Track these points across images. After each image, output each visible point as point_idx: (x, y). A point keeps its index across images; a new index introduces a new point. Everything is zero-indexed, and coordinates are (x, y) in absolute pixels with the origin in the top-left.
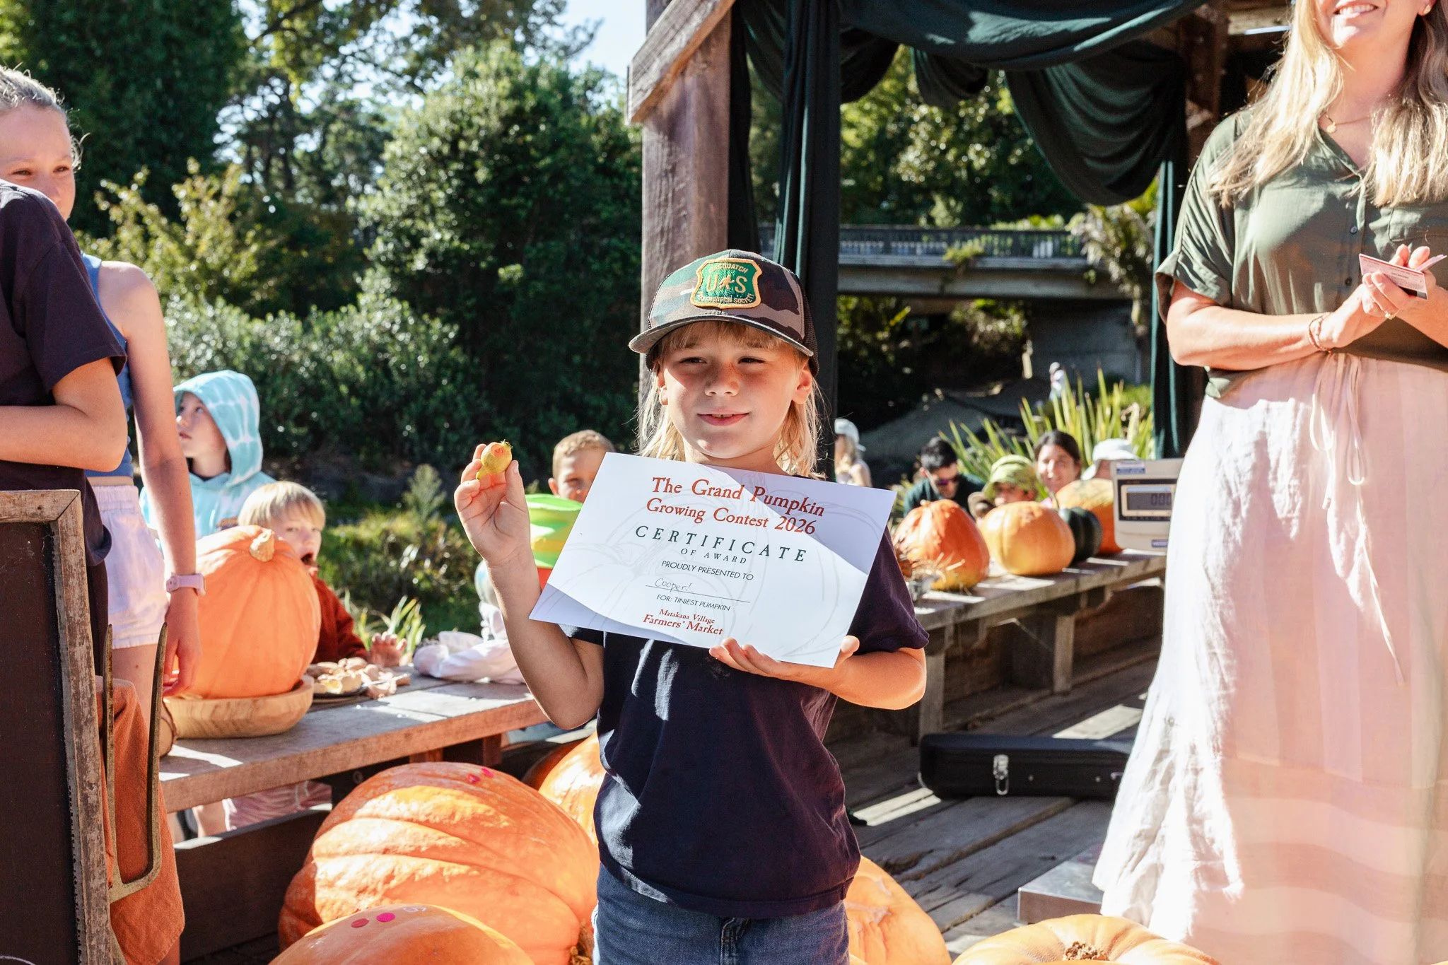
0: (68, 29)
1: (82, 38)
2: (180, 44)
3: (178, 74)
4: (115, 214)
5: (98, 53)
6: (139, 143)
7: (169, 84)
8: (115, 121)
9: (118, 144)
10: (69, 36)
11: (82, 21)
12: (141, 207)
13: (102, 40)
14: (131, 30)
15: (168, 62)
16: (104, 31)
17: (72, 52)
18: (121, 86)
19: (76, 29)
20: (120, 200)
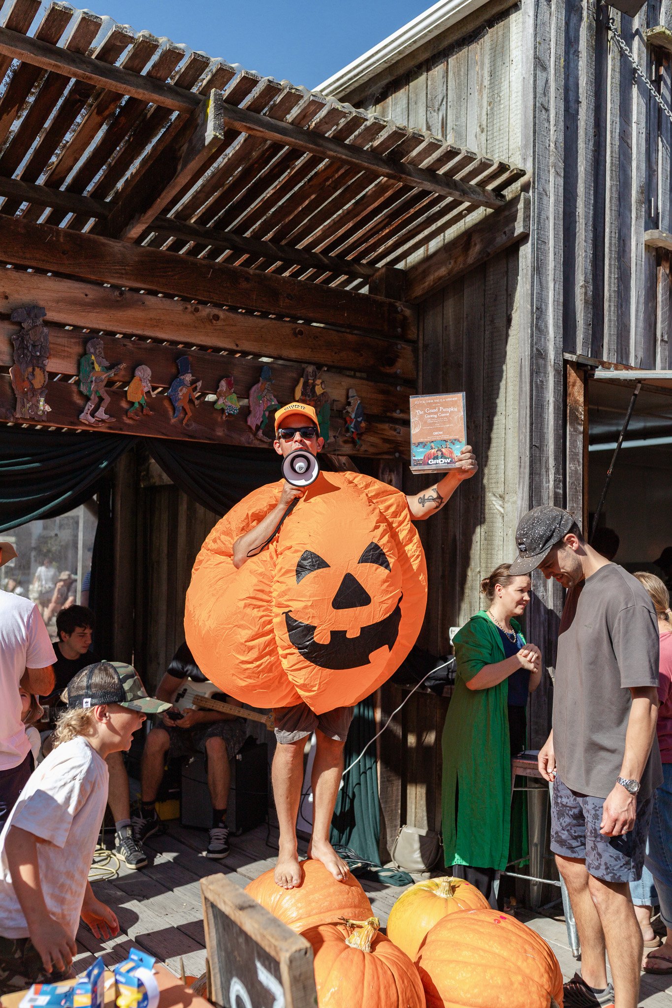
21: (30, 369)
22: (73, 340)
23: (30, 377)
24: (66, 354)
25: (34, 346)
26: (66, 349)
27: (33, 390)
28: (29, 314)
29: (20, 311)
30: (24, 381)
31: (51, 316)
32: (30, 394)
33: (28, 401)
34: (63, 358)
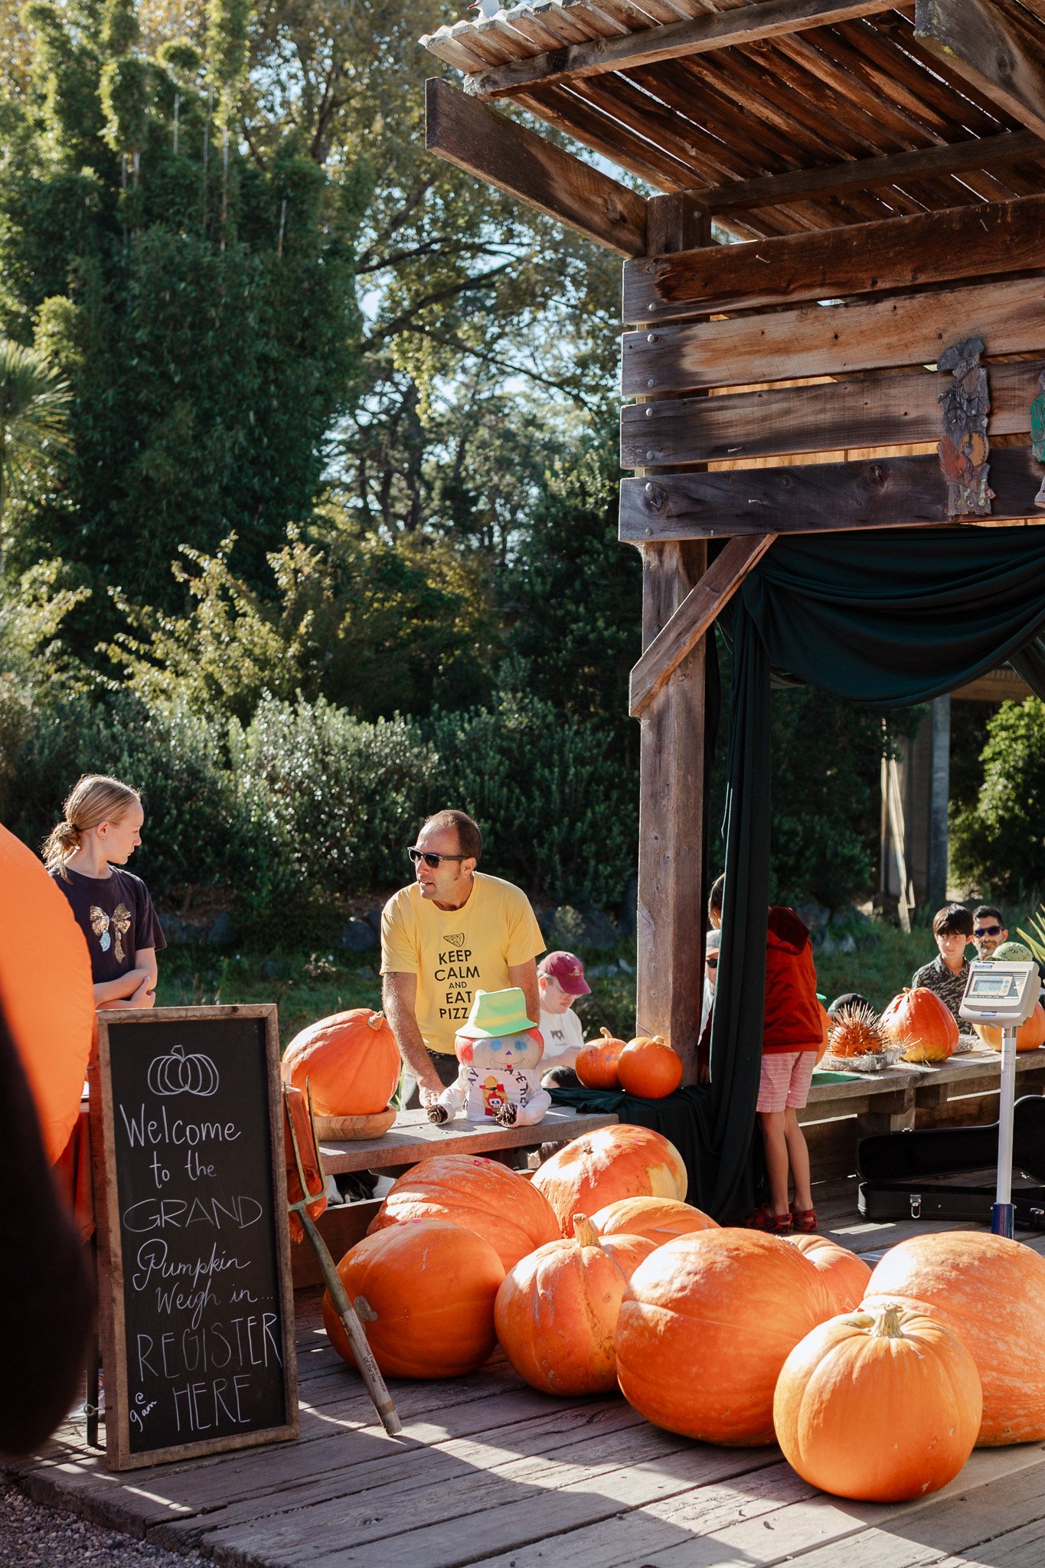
0: (138, 350)
1: (157, 360)
2: (277, 364)
3: (275, 403)
4: (196, 587)
5: (177, 379)
6: (226, 491)
7: (263, 417)
8: (197, 464)
9: (200, 494)
10: (141, 356)
11: (159, 339)
12: (228, 579)
13: (181, 361)
14: (218, 349)
15: (263, 389)
16: (185, 351)
17: (145, 378)
18: (205, 420)
19: (152, 351)
20: (202, 570)
21: (966, 438)
22: (1026, 376)
23: (967, 451)
24: (1016, 402)
25: (970, 401)
26: (1017, 393)
27: (972, 469)
28: (961, 354)
29: (949, 353)
30: (958, 457)
31: (998, 346)
32: (967, 476)
33: (966, 487)
34: (1012, 408)
